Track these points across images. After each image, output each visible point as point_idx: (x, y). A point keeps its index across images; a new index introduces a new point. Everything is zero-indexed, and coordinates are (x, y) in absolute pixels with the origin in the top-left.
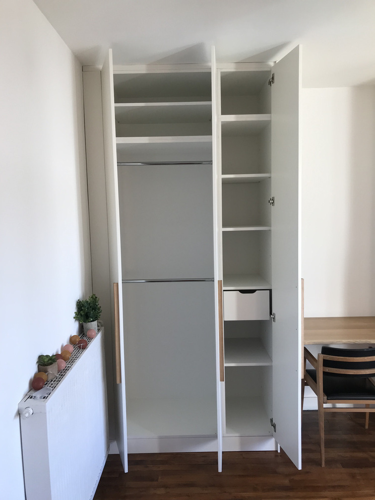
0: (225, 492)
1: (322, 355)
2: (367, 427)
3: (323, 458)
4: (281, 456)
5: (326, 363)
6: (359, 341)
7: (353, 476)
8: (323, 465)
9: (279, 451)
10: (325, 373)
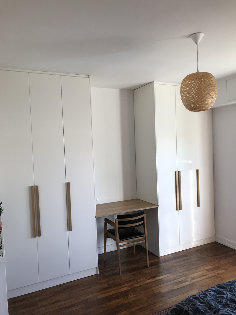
0: (78, 299)
1: (118, 219)
2: (134, 254)
3: (121, 271)
4: (99, 276)
5: (120, 223)
6: (129, 211)
7: (135, 275)
8: (121, 274)
9: (98, 274)
10: (119, 228)
